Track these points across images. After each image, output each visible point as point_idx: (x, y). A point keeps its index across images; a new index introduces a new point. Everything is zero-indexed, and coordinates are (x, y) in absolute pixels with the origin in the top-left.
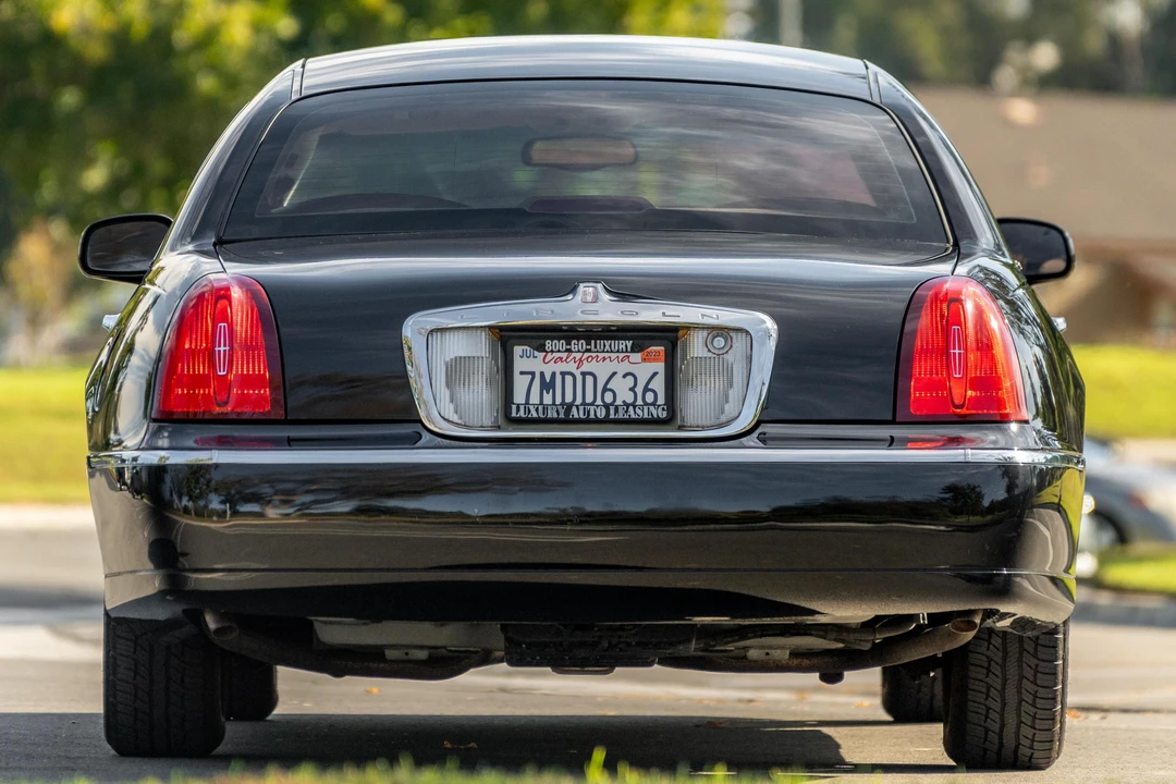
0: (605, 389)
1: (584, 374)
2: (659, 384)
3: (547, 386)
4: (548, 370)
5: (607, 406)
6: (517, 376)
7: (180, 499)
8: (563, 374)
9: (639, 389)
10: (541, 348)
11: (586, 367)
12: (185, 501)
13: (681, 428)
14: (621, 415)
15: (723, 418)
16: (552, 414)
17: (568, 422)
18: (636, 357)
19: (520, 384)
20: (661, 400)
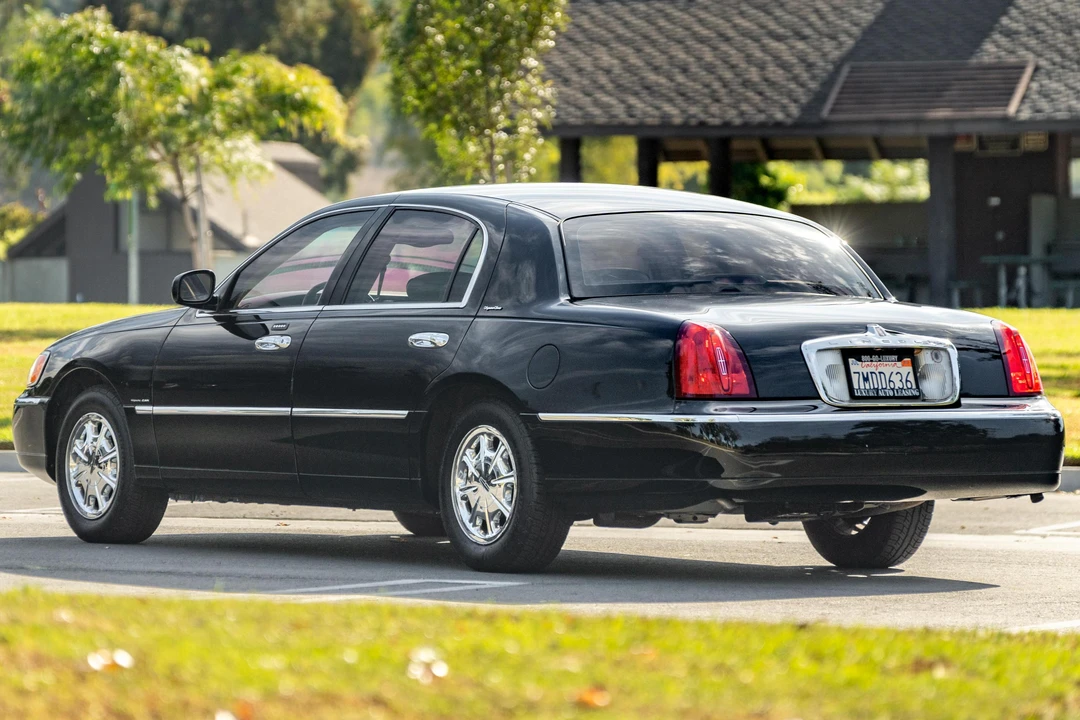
0: (890, 381)
1: (880, 373)
2: (911, 378)
3: (866, 379)
4: (866, 370)
5: (893, 389)
6: (853, 375)
7: (708, 436)
8: (871, 373)
9: (904, 381)
10: (860, 360)
11: (880, 369)
12: (711, 436)
13: (924, 400)
14: (900, 394)
15: (945, 396)
16: (871, 394)
17: (878, 398)
18: (899, 364)
19: (855, 378)
20: (914, 387)
